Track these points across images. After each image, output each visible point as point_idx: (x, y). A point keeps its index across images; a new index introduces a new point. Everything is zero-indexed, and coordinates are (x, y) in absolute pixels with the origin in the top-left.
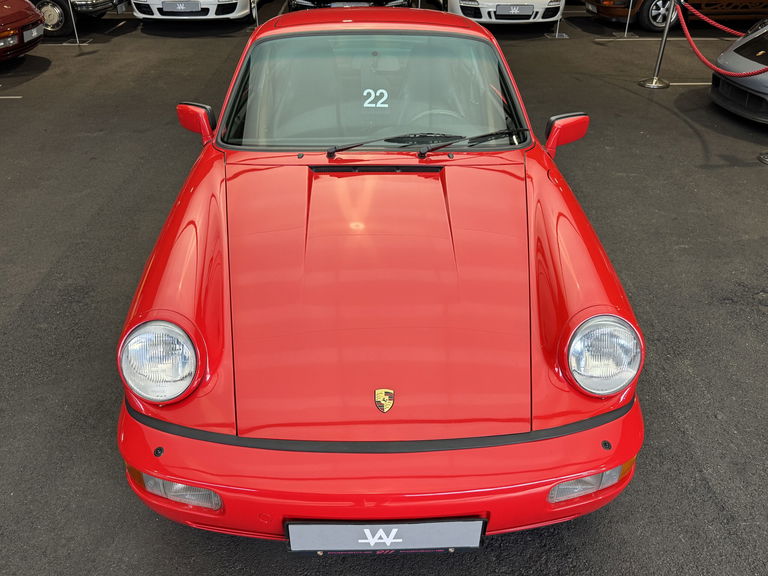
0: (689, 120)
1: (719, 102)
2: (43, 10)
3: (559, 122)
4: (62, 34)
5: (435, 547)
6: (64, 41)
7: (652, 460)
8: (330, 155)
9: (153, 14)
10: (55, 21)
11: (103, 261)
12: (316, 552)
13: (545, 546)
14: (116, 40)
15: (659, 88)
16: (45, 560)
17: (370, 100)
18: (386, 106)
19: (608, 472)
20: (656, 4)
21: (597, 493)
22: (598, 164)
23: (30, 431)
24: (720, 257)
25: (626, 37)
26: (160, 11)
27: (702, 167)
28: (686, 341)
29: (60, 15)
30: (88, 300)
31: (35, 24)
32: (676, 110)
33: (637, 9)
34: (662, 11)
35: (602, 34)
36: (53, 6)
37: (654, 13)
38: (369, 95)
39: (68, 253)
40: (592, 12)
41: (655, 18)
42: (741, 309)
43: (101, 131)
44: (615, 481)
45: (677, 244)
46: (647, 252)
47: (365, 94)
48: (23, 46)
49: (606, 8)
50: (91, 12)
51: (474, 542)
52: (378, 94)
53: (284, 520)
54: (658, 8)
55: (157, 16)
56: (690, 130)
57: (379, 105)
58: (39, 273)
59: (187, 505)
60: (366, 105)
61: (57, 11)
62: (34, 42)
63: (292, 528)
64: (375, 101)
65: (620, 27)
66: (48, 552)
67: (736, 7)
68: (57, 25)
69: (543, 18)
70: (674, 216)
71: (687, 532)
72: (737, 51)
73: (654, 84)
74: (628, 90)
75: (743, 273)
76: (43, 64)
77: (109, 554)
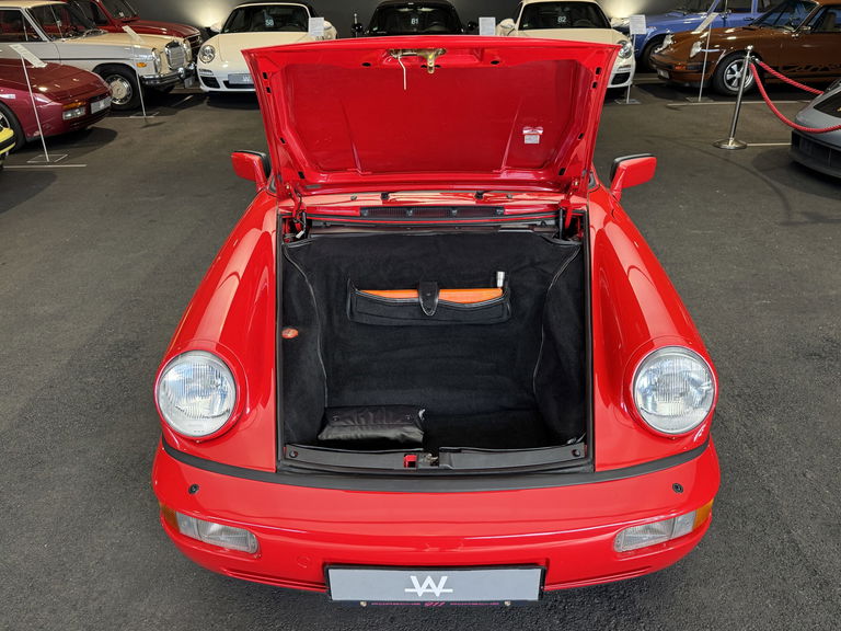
0: (768, 179)
1: (800, 159)
2: (112, 84)
3: (624, 163)
4: (129, 107)
5: (488, 599)
6: (131, 114)
7: (733, 520)
8: (385, 196)
9: (219, 87)
10: (123, 96)
11: (156, 318)
12: (359, 602)
13: (614, 609)
14: (182, 112)
15: (736, 149)
16: (74, 614)
19: (680, 518)
20: (730, 68)
21: (669, 543)
22: (672, 222)
23: (69, 482)
24: (804, 312)
25: (700, 101)
26: (226, 83)
27: (783, 224)
28: (769, 397)
29: (129, 89)
30: (138, 355)
31: (103, 97)
32: (754, 170)
33: (711, 73)
34: (737, 74)
35: (675, 99)
36: (122, 81)
37: (729, 77)
39: (120, 310)
40: (663, 78)
41: (730, 82)
42: (830, 365)
43: (162, 195)
44: (689, 529)
45: (758, 299)
46: (725, 308)
48: (91, 118)
49: (677, 73)
50: (159, 86)
51: (532, 594)
53: (324, 564)
54: (733, 72)
55: (223, 88)
56: (770, 189)
58: (91, 329)
59: (222, 548)
61: (126, 85)
62: (101, 114)
63: (333, 573)
65: (694, 92)
66: (78, 606)
67: (815, 69)
68: (125, 98)
69: (613, 83)
70: (754, 271)
71: (774, 596)
72: (817, 107)
73: (731, 145)
74: (702, 151)
75: (831, 329)
76: (110, 135)
77: (142, 609)
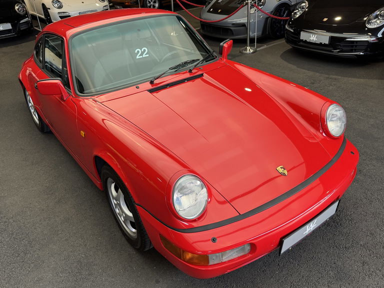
8: (152, 82)
17: (139, 54)
18: (148, 55)
34: (152, 3)
37: (149, 5)
38: (138, 52)
47: (136, 52)
52: (142, 50)
57: (144, 56)
60: (138, 57)
64: (142, 54)
72: (208, 12)
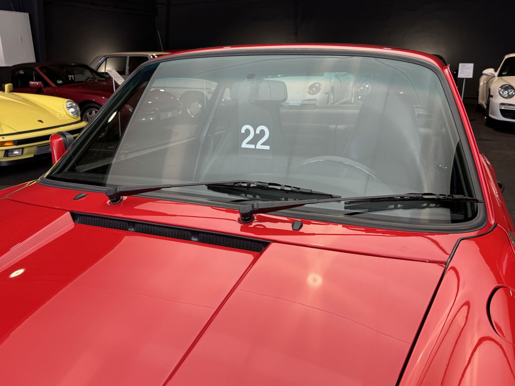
17: (248, 139)
18: (268, 148)
38: (248, 132)
47: (243, 131)
52: (258, 132)
57: (259, 146)
60: (244, 145)
64: (254, 141)
